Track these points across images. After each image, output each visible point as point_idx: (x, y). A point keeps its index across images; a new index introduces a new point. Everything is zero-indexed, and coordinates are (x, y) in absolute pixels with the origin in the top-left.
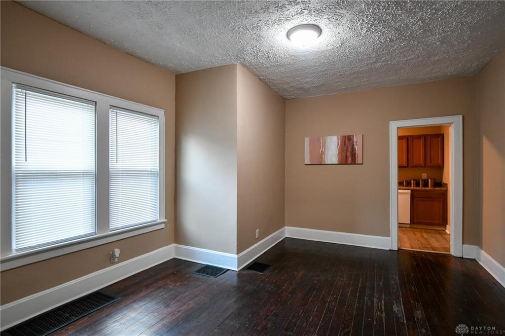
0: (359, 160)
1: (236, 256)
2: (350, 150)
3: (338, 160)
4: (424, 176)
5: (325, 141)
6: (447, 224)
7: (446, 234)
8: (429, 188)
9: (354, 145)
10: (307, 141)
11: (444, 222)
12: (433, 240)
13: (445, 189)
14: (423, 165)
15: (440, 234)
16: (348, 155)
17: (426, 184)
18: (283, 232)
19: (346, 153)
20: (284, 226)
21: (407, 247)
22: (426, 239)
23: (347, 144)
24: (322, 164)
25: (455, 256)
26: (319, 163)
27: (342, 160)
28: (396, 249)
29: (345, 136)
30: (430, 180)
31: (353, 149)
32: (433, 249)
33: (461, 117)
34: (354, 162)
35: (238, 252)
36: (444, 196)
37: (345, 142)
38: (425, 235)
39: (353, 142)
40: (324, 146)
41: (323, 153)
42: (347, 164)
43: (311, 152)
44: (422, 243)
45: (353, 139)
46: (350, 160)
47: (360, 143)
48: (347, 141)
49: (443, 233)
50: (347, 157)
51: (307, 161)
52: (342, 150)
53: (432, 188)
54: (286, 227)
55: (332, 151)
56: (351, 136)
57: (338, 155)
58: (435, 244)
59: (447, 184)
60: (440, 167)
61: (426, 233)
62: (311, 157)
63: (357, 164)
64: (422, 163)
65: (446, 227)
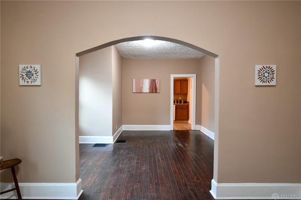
0: (158, 91)
1: (112, 137)
2: (154, 86)
3: (149, 91)
4: (180, 98)
5: (143, 82)
6: (189, 119)
7: (188, 123)
8: (182, 104)
9: (156, 84)
10: (134, 80)
11: (188, 119)
12: (185, 125)
13: (188, 104)
14: (180, 93)
15: (186, 123)
16: (154, 89)
17: (181, 102)
18: (122, 128)
19: (153, 88)
21: (176, 129)
22: (182, 126)
23: (153, 83)
24: (142, 93)
25: (193, 130)
26: (140, 92)
27: (151, 91)
28: (173, 130)
29: (152, 80)
30: (182, 100)
31: (156, 86)
32: (186, 128)
33: (195, 75)
34: (156, 92)
35: (113, 135)
36: (188, 107)
37: (152, 82)
38: (181, 124)
39: (156, 83)
40: (143, 84)
41: (142, 87)
42: (153, 93)
43: (136, 87)
44: (181, 127)
45: (156, 81)
46: (154, 91)
47: (159, 83)
48: (153, 82)
49: (187, 123)
50: (153, 89)
51: (134, 91)
52: (151, 86)
53: (183, 104)
54: (123, 125)
55: (146, 87)
56: (155, 80)
57: (149, 88)
58: (186, 127)
59: (189, 102)
60: (186, 94)
61: (182, 123)
62: (136, 89)
63: (158, 93)
64: (179, 92)
65: (188, 120)
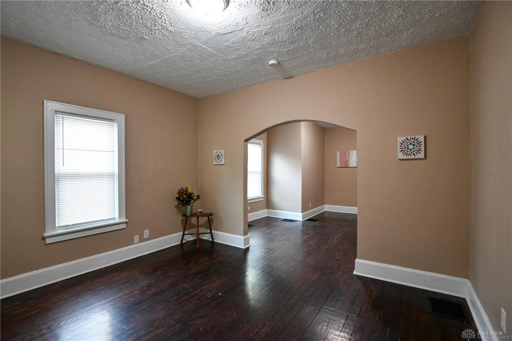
1: (301, 214)
5: (349, 154)
10: (338, 153)
18: (323, 208)
20: (324, 204)
24: (347, 167)
35: (302, 212)
40: (349, 156)
41: (348, 161)
43: (341, 160)
51: (338, 165)
54: (325, 205)
55: (354, 159)
62: (340, 163)
